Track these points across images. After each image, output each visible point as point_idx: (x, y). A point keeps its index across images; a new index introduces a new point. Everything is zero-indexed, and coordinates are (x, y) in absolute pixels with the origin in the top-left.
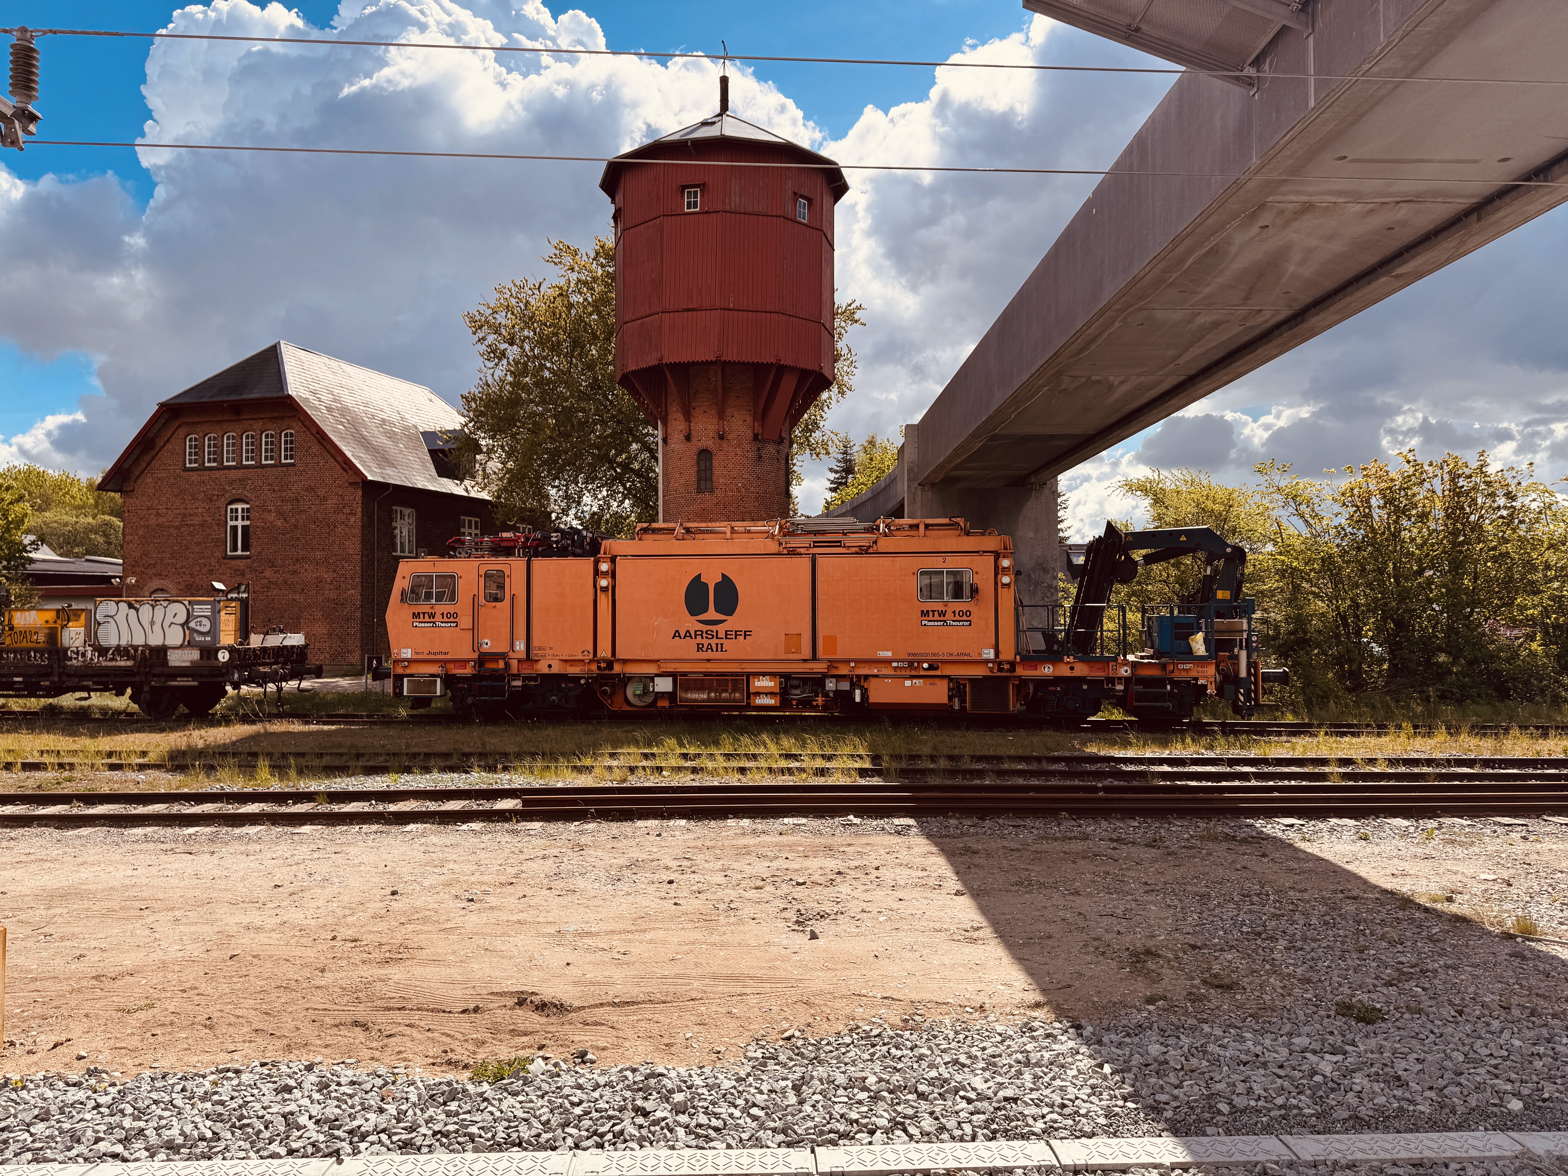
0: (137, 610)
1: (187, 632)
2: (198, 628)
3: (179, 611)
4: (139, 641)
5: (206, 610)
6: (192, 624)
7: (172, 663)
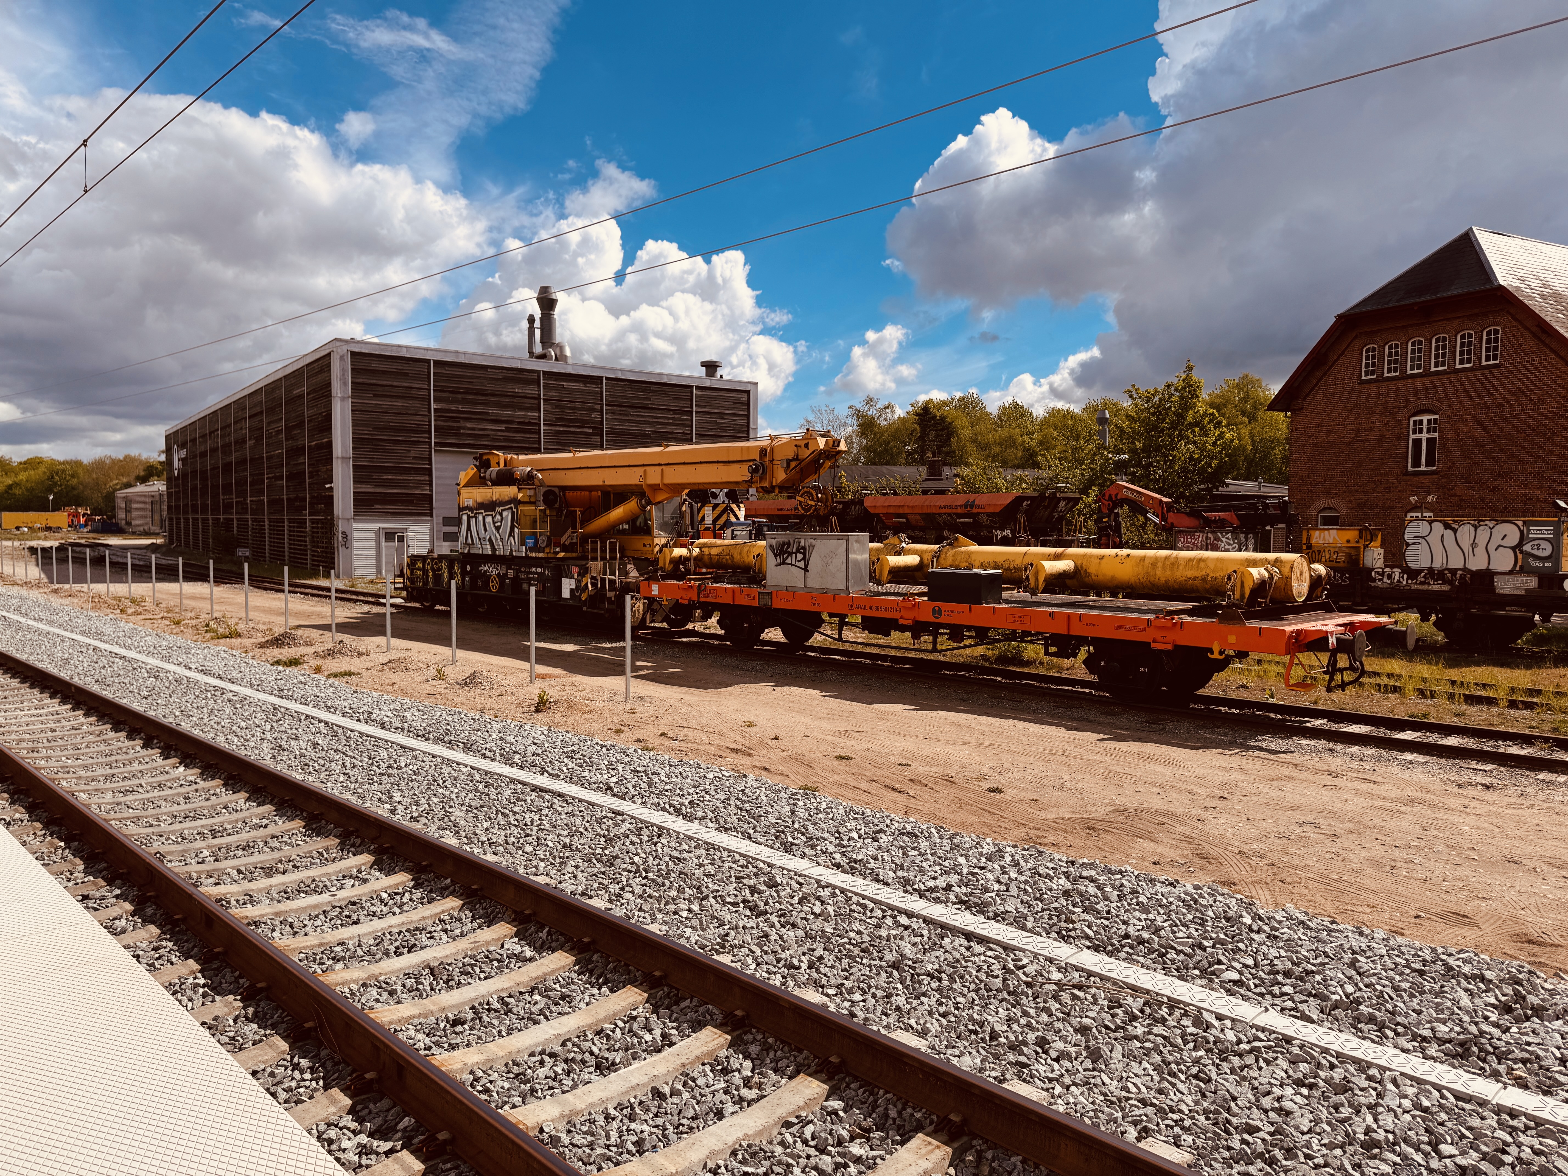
0: (1455, 531)
1: (1520, 556)
2: (1535, 552)
3: (1510, 532)
4: (1456, 562)
5: (1547, 532)
6: (1527, 548)
7: (1500, 591)
